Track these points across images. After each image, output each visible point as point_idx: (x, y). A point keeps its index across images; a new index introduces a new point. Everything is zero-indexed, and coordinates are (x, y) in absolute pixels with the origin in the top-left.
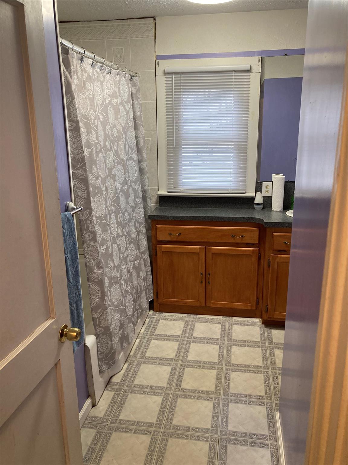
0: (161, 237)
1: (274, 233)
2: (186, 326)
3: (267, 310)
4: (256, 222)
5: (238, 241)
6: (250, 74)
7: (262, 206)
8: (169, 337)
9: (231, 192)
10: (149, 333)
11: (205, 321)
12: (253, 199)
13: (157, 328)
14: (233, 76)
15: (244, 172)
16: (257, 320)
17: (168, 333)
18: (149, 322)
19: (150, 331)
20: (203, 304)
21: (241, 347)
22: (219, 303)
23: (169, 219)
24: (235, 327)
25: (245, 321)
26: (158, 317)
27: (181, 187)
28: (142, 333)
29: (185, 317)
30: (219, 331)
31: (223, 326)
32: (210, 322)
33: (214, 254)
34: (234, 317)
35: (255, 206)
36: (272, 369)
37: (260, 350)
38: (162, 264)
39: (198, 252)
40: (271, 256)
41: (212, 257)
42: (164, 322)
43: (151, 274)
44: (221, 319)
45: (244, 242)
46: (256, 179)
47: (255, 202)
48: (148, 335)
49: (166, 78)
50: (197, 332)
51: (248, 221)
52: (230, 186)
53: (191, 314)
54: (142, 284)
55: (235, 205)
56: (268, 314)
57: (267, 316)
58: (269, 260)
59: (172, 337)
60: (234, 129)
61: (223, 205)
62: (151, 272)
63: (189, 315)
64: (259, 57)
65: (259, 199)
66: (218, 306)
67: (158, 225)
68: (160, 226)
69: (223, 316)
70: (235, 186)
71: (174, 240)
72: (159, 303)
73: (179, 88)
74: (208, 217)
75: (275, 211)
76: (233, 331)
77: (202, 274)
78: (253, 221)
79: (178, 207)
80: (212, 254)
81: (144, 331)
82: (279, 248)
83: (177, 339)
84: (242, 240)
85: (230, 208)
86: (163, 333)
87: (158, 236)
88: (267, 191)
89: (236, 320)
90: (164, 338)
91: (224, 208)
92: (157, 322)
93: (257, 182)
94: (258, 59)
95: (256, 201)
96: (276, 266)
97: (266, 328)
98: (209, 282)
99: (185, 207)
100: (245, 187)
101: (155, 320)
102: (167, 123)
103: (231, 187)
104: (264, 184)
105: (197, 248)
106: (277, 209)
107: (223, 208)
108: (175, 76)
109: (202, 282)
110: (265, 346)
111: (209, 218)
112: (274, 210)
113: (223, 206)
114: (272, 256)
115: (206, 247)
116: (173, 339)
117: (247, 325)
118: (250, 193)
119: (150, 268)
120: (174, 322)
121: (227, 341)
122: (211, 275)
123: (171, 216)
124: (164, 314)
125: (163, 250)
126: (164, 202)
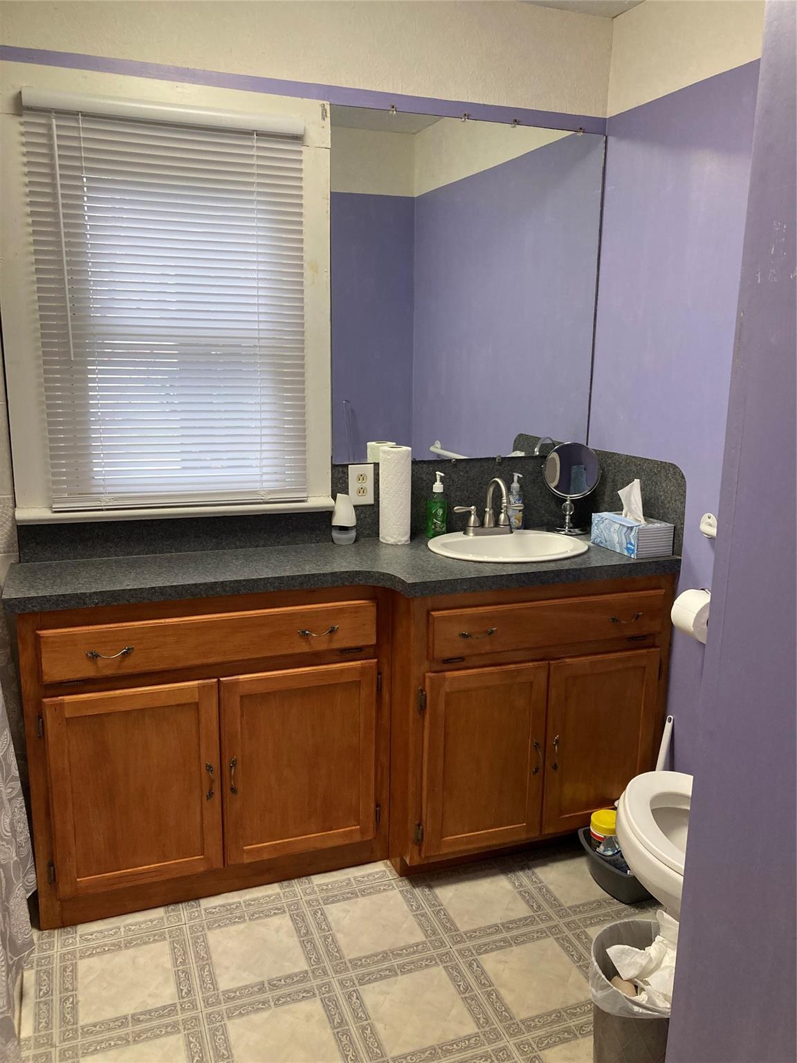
0: (55, 670)
1: (433, 613)
2: (179, 958)
3: (420, 837)
4: (371, 582)
5: (321, 646)
6: (303, 149)
7: (353, 534)
8: (139, 1021)
9: (268, 497)
10: (56, 1032)
11: (231, 917)
12: (328, 514)
13: (81, 998)
14: (252, 147)
15: (298, 439)
16: (380, 870)
17: (127, 1009)
18: (39, 983)
19: (56, 1021)
20: (218, 864)
21: (384, 981)
22: (265, 847)
23: (85, 603)
24: (334, 912)
25: (349, 879)
26: (64, 950)
27: (101, 490)
28: (28, 1039)
29: (162, 919)
30: (293, 942)
31: (298, 919)
32: (252, 917)
33: (249, 696)
34: (313, 877)
35: (335, 534)
36: (511, 1035)
37: (439, 972)
38: (66, 761)
39: (197, 701)
40: (427, 680)
41: (242, 711)
42: (94, 961)
43: (23, 804)
44: (279, 894)
45: (335, 645)
46: (332, 457)
47: (333, 524)
48: (56, 1040)
49: (22, 124)
50: (227, 968)
51: (346, 583)
52: (262, 482)
53: (177, 903)
54: (11, 858)
55: (275, 535)
56: (423, 849)
57: (420, 854)
58: (422, 691)
59: (150, 1020)
60: (262, 310)
61: (243, 539)
62: (21, 798)
63: (173, 910)
64: (325, 102)
65: (344, 515)
66: (266, 856)
67: (40, 630)
68: (51, 631)
69: (280, 881)
70: (273, 481)
71: (108, 672)
72: (59, 899)
73: (77, 164)
74: (222, 582)
75: (392, 545)
76: (333, 925)
77: (209, 768)
78: (361, 582)
79: (91, 556)
80: (242, 697)
81: (36, 1029)
82: (448, 655)
83: (167, 1020)
84: (330, 641)
85: (264, 546)
86: (109, 1013)
87: (45, 667)
88: (362, 491)
89: (324, 884)
90: (122, 1032)
91: (245, 547)
92: (70, 970)
93: (334, 466)
94: (320, 109)
95: (338, 521)
96: (441, 706)
97: (418, 887)
98: (234, 790)
99: (116, 555)
100: (303, 482)
101: (57, 964)
102: (39, 280)
103: (265, 484)
104: (354, 470)
105: (189, 688)
106: (399, 538)
107: (242, 547)
108: (62, 123)
109: (211, 794)
110: (447, 953)
111: (226, 586)
112: (389, 543)
113: (240, 540)
114: (430, 678)
115: (219, 681)
116: (159, 1027)
117: (363, 893)
118: (319, 499)
119: (19, 784)
120: (131, 952)
121: (336, 972)
122: (239, 766)
123: (94, 593)
124: (83, 929)
125: (67, 716)
126: (37, 544)
